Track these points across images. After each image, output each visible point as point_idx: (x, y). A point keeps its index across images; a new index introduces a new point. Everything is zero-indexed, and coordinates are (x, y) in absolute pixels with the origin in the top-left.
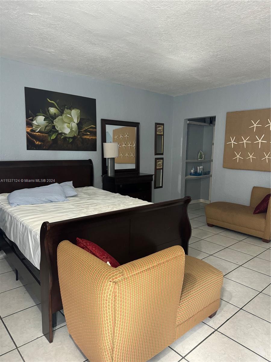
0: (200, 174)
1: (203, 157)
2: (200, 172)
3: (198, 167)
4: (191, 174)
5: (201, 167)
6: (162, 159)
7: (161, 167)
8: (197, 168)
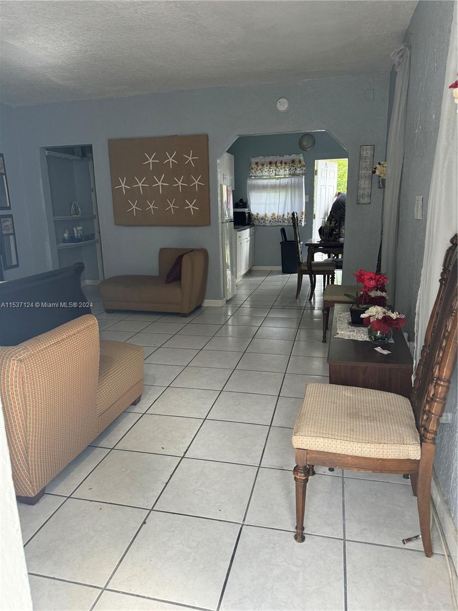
0: (79, 240)
1: (80, 212)
2: (79, 235)
3: (74, 228)
4: (64, 241)
5: (79, 228)
6: (11, 216)
7: (11, 231)
8: (73, 230)
